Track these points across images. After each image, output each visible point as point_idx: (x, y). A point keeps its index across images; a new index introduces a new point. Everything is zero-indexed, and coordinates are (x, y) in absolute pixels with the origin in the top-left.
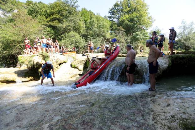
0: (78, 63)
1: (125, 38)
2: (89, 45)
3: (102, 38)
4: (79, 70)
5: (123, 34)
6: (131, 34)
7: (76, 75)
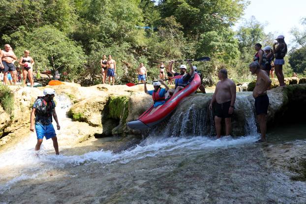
0: (89, 109)
1: (183, 46)
2: (105, 63)
3: (126, 45)
4: (91, 124)
5: (178, 36)
6: (197, 37)
7: (90, 136)
